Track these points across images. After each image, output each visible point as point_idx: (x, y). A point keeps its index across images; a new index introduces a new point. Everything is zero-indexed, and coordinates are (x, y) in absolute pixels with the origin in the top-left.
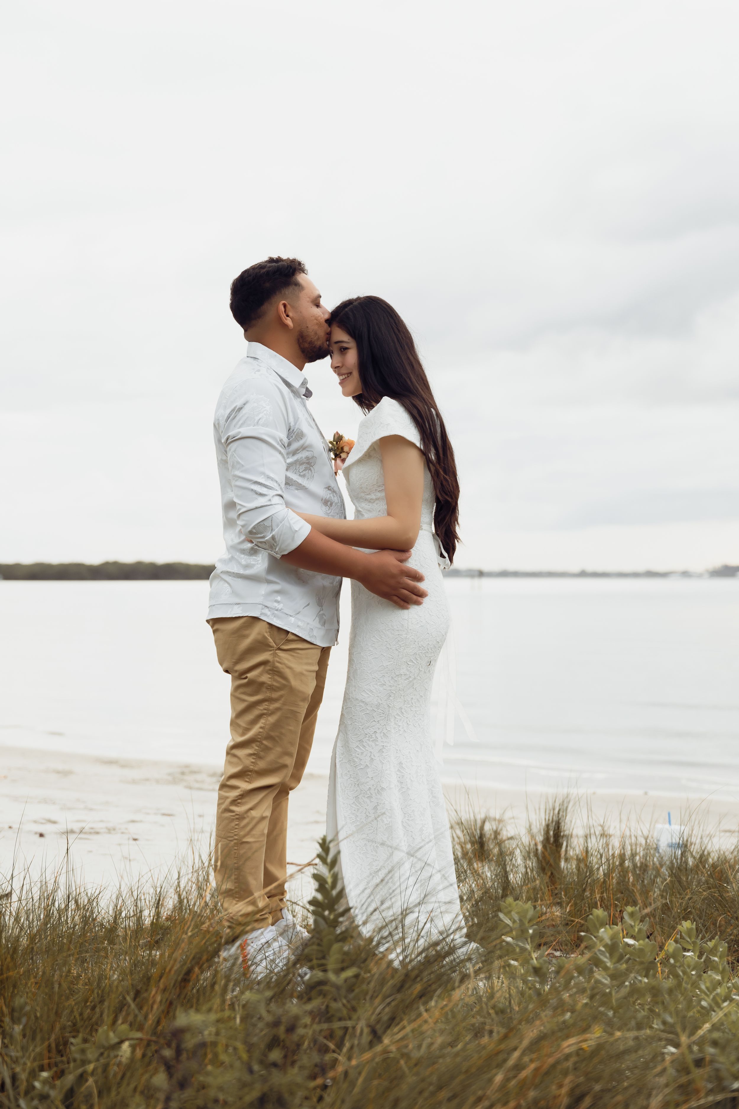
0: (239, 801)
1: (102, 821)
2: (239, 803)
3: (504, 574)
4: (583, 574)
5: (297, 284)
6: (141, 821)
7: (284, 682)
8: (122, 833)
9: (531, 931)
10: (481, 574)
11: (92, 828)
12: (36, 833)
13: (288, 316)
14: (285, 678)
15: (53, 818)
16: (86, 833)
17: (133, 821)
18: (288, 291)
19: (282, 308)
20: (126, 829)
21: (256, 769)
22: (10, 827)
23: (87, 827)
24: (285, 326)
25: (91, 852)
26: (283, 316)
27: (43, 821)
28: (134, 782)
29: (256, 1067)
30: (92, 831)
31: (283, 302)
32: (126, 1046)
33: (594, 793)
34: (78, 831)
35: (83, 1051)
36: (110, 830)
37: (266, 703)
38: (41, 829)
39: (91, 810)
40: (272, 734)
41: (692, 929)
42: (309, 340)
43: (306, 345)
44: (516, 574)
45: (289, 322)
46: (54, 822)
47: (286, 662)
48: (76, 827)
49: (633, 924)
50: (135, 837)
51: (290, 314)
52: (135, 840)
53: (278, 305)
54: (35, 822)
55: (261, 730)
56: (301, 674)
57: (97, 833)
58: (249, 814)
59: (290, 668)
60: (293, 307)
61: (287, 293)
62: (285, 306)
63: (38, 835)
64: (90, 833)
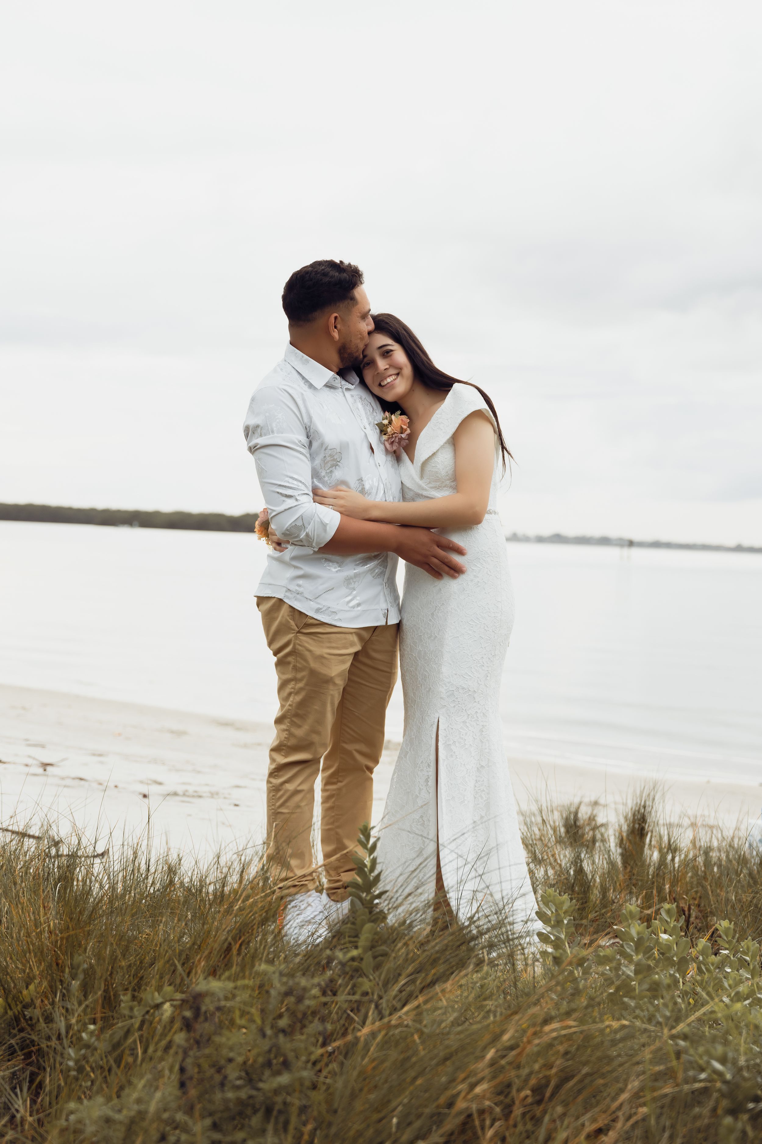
0: (276, 773)
1: (207, 785)
2: (276, 776)
3: (656, 545)
4: (739, 549)
5: (353, 299)
6: (245, 787)
7: (305, 664)
8: (225, 798)
9: (566, 922)
10: (631, 544)
11: (196, 792)
12: (140, 794)
13: (335, 327)
14: (306, 660)
15: (159, 779)
16: (188, 796)
17: (238, 787)
18: (342, 305)
19: (332, 320)
20: (229, 794)
21: (289, 744)
22: (116, 786)
23: (191, 789)
24: (332, 337)
25: (190, 815)
26: (332, 327)
27: (149, 782)
28: (245, 746)
29: (269, 1032)
30: (195, 794)
31: (336, 315)
32: (167, 1006)
33: (708, 782)
34: (181, 793)
35: (131, 1009)
36: (213, 795)
37: (293, 683)
38: (145, 790)
39: (199, 772)
40: (300, 712)
41: (729, 928)
42: (349, 351)
43: (346, 355)
44: (668, 545)
45: (336, 335)
46: (160, 784)
47: (307, 645)
48: (180, 789)
49: (669, 920)
50: (237, 803)
51: (339, 326)
52: (236, 805)
53: (329, 318)
54: (142, 782)
55: (290, 708)
56: (322, 657)
57: (200, 797)
58: (284, 787)
59: (310, 651)
60: (342, 320)
61: (341, 306)
62: (336, 318)
63: (141, 797)
64: (193, 796)
